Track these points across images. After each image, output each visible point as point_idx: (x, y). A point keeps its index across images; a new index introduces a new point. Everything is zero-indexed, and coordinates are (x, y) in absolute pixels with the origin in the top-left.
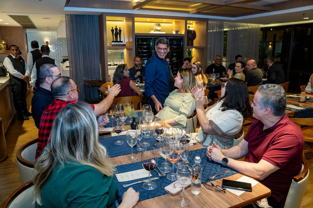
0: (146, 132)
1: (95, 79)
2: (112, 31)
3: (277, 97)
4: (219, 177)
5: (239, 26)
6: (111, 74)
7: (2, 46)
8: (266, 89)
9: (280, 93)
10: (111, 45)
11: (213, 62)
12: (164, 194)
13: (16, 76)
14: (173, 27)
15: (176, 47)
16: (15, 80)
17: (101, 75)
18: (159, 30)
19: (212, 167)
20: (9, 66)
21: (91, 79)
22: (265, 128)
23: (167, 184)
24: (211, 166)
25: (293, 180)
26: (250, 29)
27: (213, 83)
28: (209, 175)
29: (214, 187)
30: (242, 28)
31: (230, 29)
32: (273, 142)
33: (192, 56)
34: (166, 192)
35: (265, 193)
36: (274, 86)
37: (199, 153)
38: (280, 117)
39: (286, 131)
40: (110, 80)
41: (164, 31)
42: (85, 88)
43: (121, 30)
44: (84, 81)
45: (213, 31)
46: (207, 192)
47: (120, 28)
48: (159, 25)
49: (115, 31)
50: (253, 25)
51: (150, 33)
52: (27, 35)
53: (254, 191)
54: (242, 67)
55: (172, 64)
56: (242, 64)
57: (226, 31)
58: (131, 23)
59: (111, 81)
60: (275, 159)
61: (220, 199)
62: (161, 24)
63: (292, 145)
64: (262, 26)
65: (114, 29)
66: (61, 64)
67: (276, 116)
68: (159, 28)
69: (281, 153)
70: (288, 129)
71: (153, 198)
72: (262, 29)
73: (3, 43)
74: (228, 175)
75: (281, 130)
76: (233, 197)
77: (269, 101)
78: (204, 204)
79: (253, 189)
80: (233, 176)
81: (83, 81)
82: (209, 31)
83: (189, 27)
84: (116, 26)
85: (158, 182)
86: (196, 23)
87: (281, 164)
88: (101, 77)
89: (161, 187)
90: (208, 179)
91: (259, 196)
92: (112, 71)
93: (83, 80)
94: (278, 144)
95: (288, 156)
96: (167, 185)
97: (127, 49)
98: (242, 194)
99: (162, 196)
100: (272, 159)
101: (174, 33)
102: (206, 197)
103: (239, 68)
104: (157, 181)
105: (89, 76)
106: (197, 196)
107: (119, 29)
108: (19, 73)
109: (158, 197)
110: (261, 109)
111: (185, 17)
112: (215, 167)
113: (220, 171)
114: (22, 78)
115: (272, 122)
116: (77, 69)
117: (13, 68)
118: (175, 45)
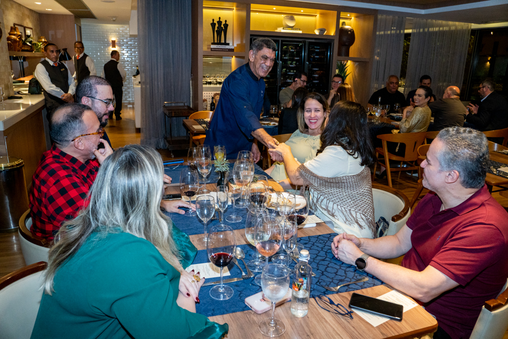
0: (236, 198)
1: (182, 104)
2: (213, 25)
3: (474, 152)
4: (347, 288)
5: (433, 26)
6: (208, 97)
7: (41, 45)
8: (454, 135)
9: (480, 145)
10: (210, 50)
11: (381, 86)
12: (243, 310)
13: (53, 94)
14: (316, 23)
15: (318, 57)
16: (53, 101)
17: (191, 98)
18: (292, 28)
19: (340, 268)
20: (42, 77)
21: (176, 105)
22: (443, 208)
23: (252, 293)
24: (338, 267)
25: (484, 306)
26: (452, 31)
27: (377, 120)
28: (331, 282)
29: (334, 306)
30: (437, 29)
31: (415, 31)
32: (453, 236)
33: (347, 74)
34: (247, 306)
35: (425, 327)
36: (470, 132)
37: (322, 242)
38: (474, 191)
39: (480, 218)
40: (205, 107)
41: (300, 30)
42: (165, 118)
43: (227, 25)
44: (164, 106)
45: (386, 32)
46: (319, 313)
47: (226, 21)
48: (292, 19)
49: (217, 25)
50: (457, 23)
51: (276, 31)
52: (82, 30)
53: (405, 321)
54: (426, 97)
55: (310, 85)
56: (426, 91)
57: (409, 35)
58: (244, 14)
59: (208, 109)
60: (454, 266)
61: (340, 329)
62: (296, 17)
63: (487, 243)
64: (474, 26)
65: (215, 22)
66: (133, 78)
67: (466, 188)
68: (291, 24)
69: (464, 256)
70: (484, 214)
71: (221, 316)
72: (474, 32)
73: (43, 40)
74: (365, 286)
75: (471, 215)
76: (364, 328)
77: (458, 158)
78: (308, 336)
79: (404, 317)
80: (372, 289)
81: (162, 108)
82: (378, 33)
83: (344, 23)
84: (220, 18)
85: (237, 288)
86: (356, 17)
87: (462, 277)
88: (191, 101)
89: (241, 297)
90: (327, 290)
91: (412, 330)
92: (210, 92)
93: (162, 106)
94: (463, 240)
95: (477, 263)
96: (252, 295)
97: (236, 57)
98: (381, 325)
99: (239, 314)
100: (446, 266)
101: (317, 32)
102: (315, 322)
103: (421, 98)
104: (237, 286)
105: (173, 99)
106: (300, 319)
107: (223, 23)
108: (59, 90)
109: (231, 314)
110: (440, 171)
111: (338, 6)
112: (344, 268)
113: (353, 278)
114: (64, 98)
115: (458, 198)
116: (152, 87)
117: (50, 80)
118: (317, 54)
